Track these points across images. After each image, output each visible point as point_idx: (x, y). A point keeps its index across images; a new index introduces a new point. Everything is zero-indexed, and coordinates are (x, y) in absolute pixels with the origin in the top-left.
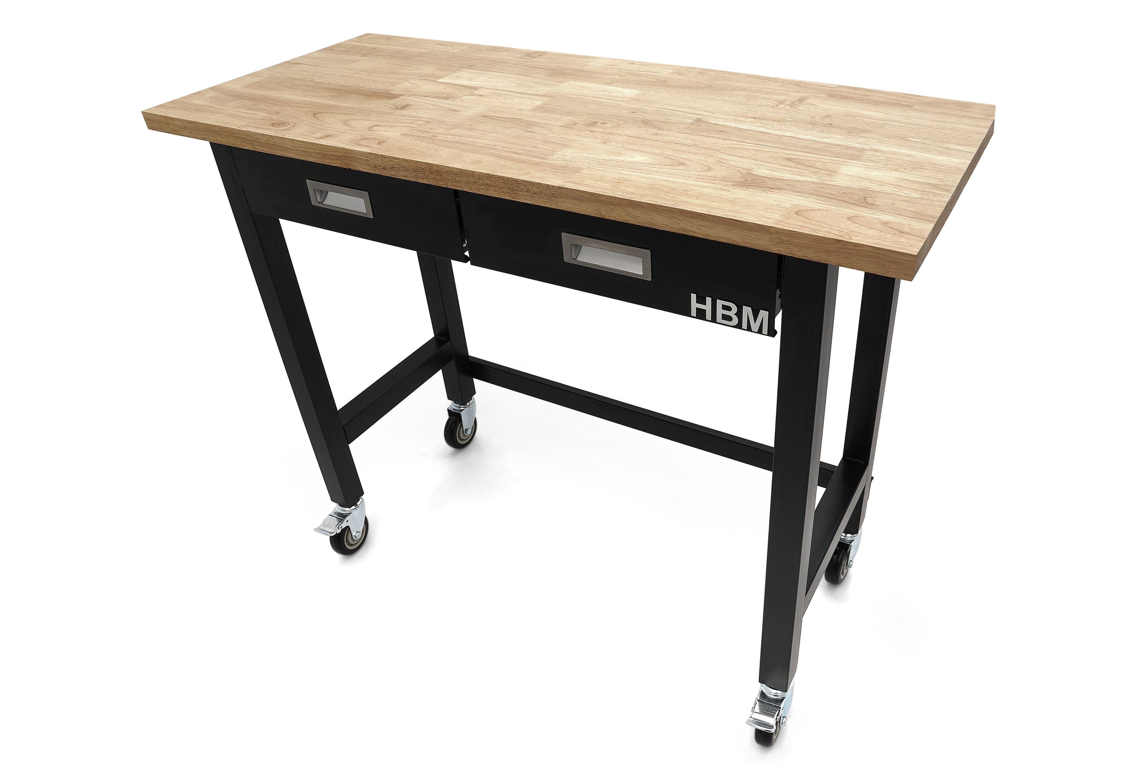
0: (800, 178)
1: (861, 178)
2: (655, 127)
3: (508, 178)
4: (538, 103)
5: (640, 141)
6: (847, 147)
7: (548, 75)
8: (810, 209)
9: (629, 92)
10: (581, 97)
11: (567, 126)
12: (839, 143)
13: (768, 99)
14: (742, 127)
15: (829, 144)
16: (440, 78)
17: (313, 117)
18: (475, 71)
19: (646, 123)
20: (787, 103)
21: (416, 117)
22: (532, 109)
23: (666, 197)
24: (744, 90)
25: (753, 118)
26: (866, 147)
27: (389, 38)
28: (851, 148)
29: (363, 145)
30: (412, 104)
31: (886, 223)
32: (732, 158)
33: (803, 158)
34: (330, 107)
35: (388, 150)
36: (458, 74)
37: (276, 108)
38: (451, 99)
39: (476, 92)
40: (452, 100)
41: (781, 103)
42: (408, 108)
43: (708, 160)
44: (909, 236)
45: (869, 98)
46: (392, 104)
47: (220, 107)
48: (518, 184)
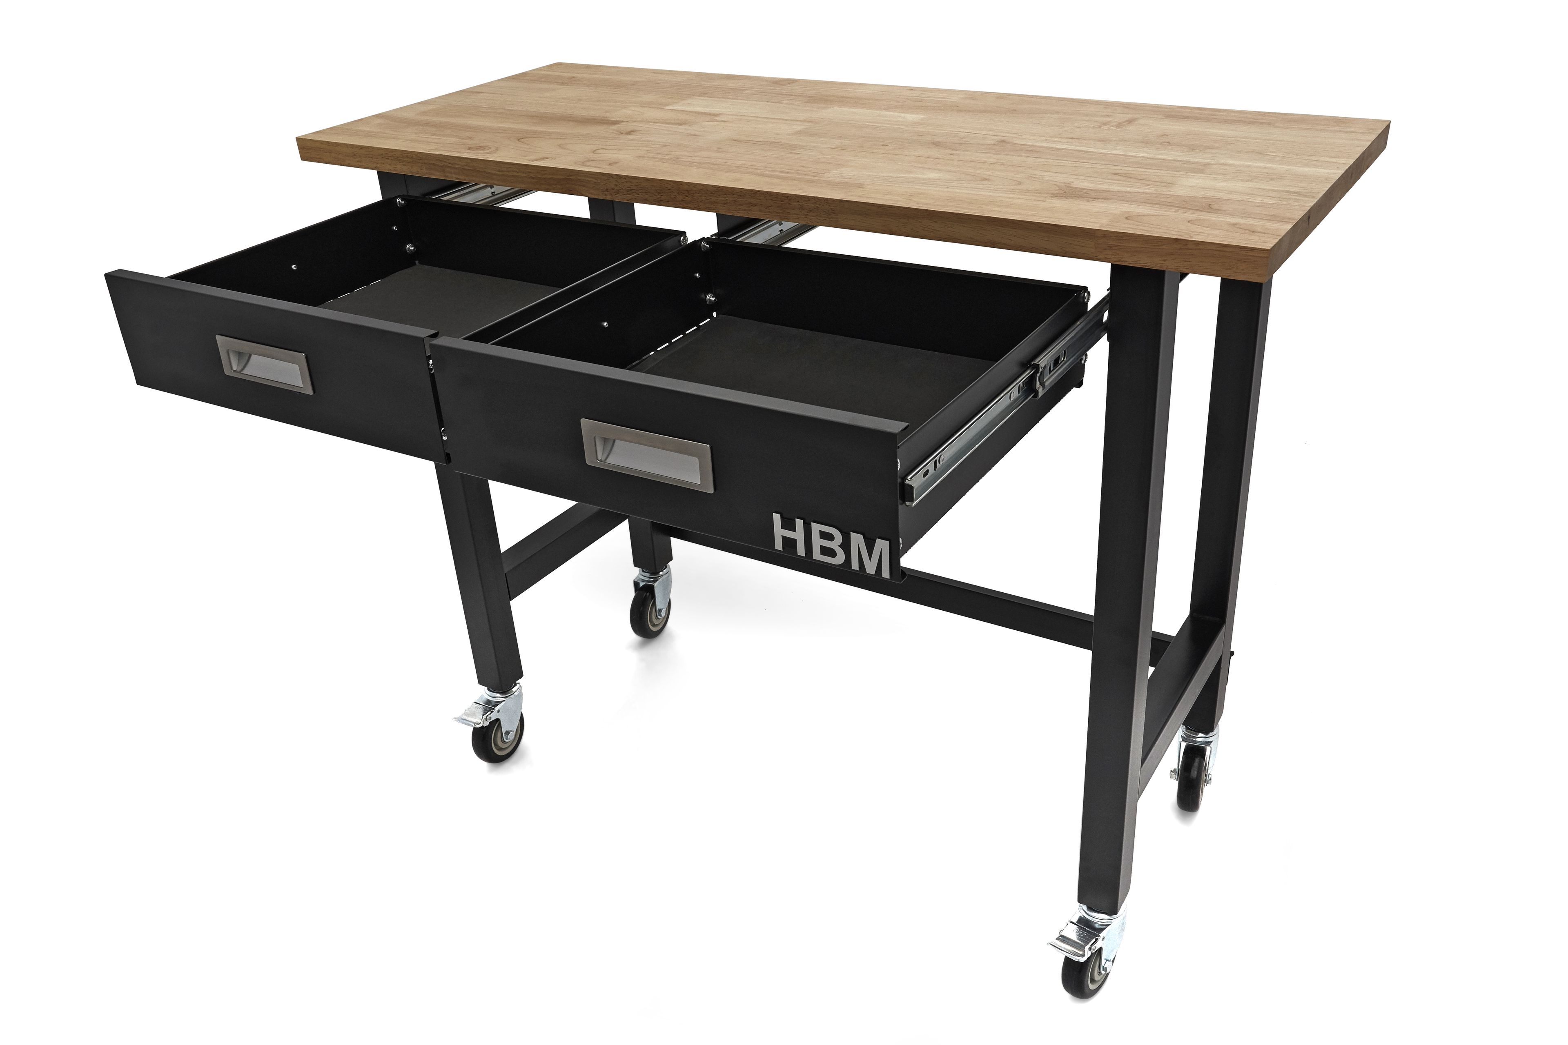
0: (1129, 189)
1: (1204, 188)
2: (948, 148)
3: (777, 194)
4: (799, 128)
5: (932, 161)
6: (1188, 162)
7: (805, 102)
8: (1143, 214)
9: (911, 117)
10: (851, 122)
11: (840, 148)
12: (1179, 159)
13: (1088, 121)
14: (1057, 147)
15: (1166, 160)
16: (667, 105)
17: (518, 142)
18: (711, 99)
19: (936, 144)
20: (1112, 124)
21: (648, 141)
22: (792, 134)
23: (971, 207)
24: (1058, 112)
25: (1070, 138)
26: (1212, 162)
27: (588, 67)
28: (1193, 163)
29: (591, 166)
30: (639, 129)
31: (1234, 225)
32: (1046, 174)
33: (1135, 172)
34: (535, 132)
35: (623, 170)
36: (689, 101)
37: (468, 134)
38: (688, 125)
39: (717, 118)
40: (690, 126)
41: (1105, 124)
42: (635, 133)
43: (1017, 176)
44: (1259, 234)
45: (1218, 117)
46: (614, 130)
47: (395, 133)
48: (790, 200)
